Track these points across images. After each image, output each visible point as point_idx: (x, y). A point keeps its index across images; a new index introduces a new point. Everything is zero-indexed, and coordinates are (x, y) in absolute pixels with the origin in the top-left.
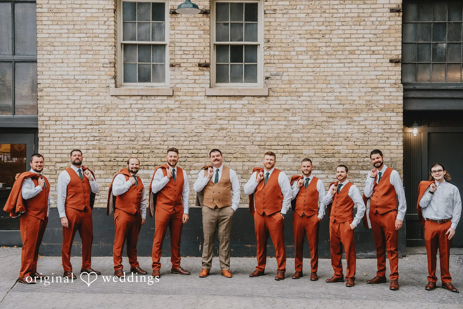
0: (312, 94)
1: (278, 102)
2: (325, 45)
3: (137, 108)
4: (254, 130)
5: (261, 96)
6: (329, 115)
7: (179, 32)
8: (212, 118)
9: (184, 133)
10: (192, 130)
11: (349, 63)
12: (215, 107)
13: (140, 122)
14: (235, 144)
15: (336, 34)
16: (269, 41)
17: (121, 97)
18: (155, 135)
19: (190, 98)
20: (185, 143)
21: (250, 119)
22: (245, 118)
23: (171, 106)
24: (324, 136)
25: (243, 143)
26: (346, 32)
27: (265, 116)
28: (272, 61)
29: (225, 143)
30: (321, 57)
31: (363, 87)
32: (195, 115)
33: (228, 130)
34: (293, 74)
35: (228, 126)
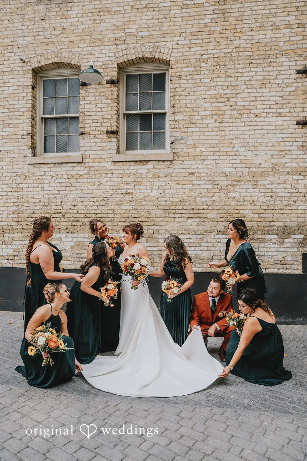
0: (217, 158)
1: (182, 166)
2: (229, 109)
3: (50, 175)
4: (158, 195)
5: (166, 161)
6: (235, 178)
7: (89, 102)
8: (118, 182)
9: (92, 198)
10: (100, 195)
11: (255, 126)
12: (122, 172)
13: (53, 188)
14: (140, 208)
15: (241, 98)
16: (174, 107)
17: (37, 166)
18: (66, 200)
19: (98, 164)
20: (94, 208)
21: (155, 183)
22: (150, 182)
23: (81, 173)
24: (230, 200)
25: (148, 207)
26: (252, 95)
27: (170, 180)
28: (177, 126)
29: (130, 207)
30: (226, 120)
31: (269, 150)
32: (103, 181)
33: (134, 194)
34: (198, 138)
35: (134, 191)
